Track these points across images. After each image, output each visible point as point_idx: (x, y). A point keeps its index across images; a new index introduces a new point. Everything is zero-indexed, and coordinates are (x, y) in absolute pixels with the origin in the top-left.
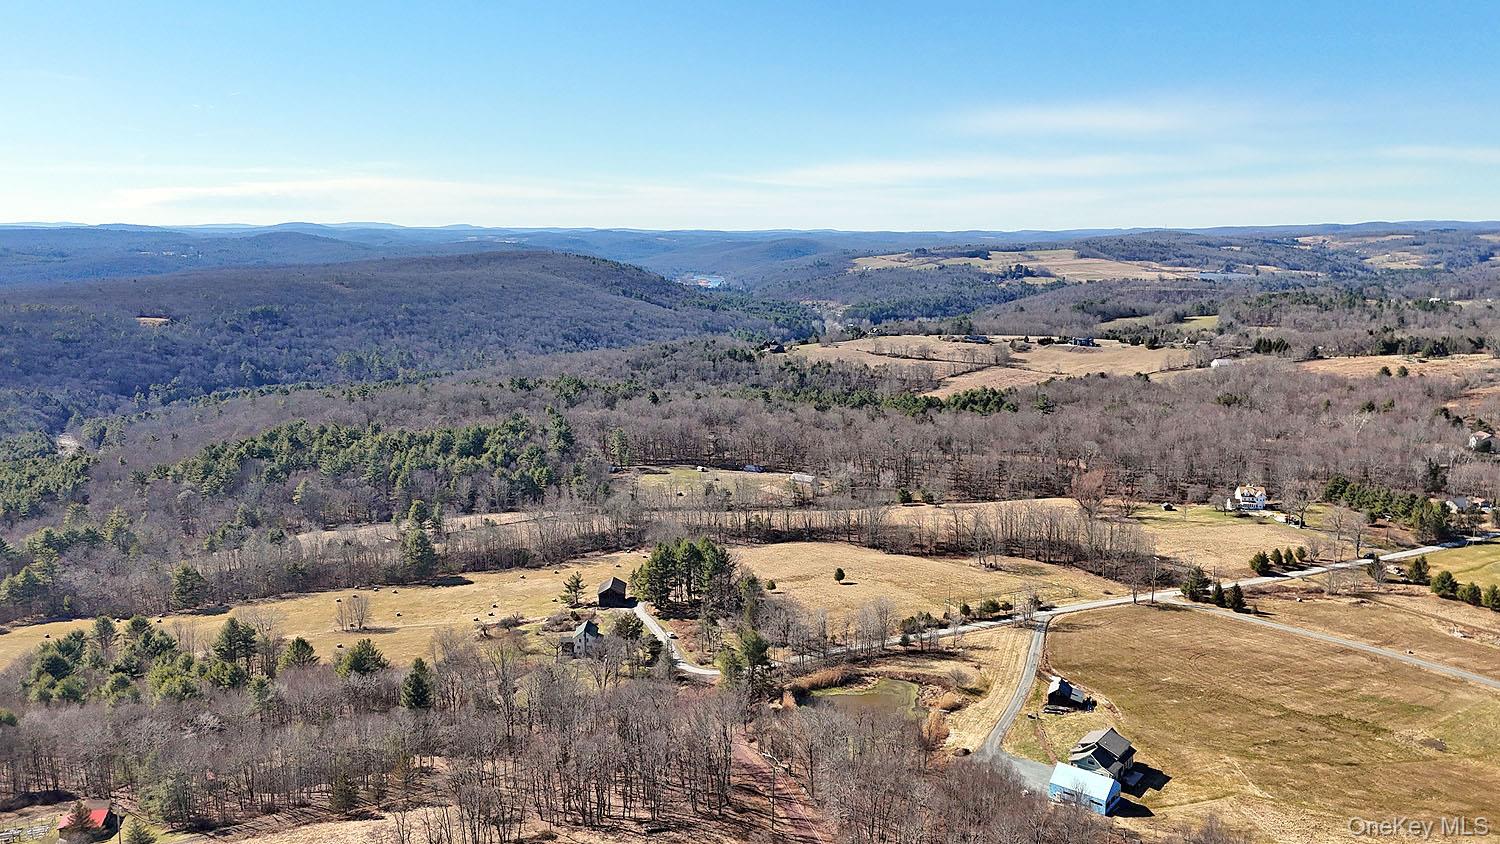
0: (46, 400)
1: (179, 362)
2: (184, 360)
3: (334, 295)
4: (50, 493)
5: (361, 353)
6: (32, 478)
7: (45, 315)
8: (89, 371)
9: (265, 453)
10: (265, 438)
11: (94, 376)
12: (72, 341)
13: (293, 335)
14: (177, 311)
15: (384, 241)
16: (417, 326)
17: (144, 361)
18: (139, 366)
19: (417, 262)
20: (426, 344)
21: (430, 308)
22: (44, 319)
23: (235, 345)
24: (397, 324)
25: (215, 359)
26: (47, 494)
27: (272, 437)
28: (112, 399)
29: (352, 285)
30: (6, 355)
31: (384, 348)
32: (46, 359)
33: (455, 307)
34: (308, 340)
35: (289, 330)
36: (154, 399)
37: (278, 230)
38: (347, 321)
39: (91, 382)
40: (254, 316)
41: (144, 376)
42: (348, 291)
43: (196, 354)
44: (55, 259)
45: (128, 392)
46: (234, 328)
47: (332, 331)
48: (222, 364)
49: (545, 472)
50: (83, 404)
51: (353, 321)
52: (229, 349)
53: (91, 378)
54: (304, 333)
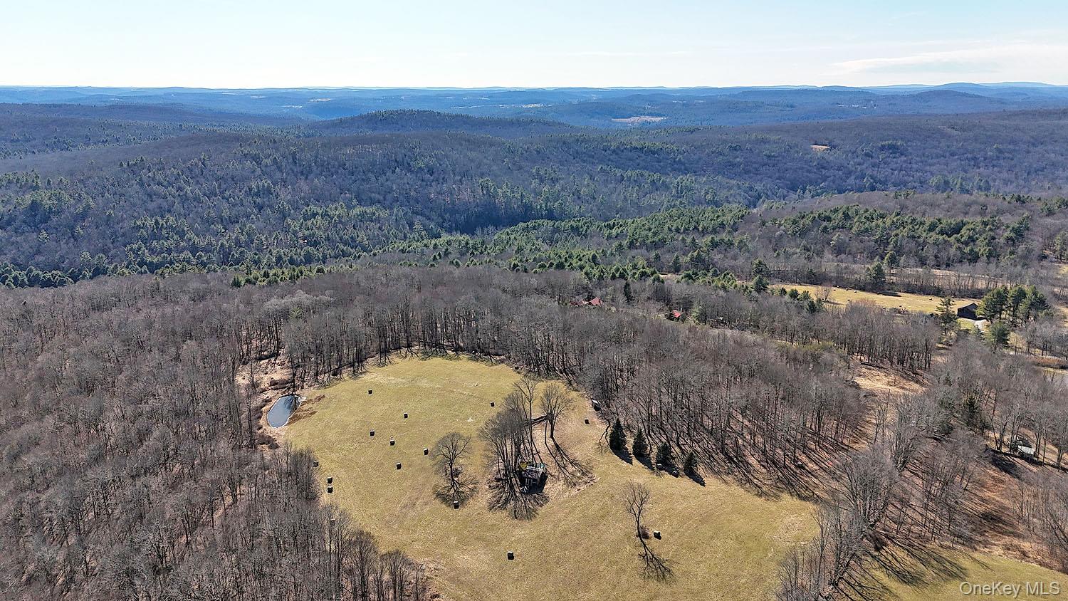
0: (751, 188)
1: (827, 174)
2: (830, 173)
3: (943, 135)
4: (723, 224)
5: (950, 178)
6: (718, 216)
7: (764, 141)
8: (777, 175)
9: (828, 219)
10: (831, 211)
11: (779, 178)
12: (773, 156)
13: (905, 161)
14: (837, 142)
15: (1024, 97)
16: (1001, 161)
17: (809, 171)
18: (805, 174)
19: (1024, 113)
20: (1005, 175)
21: (1017, 148)
22: (762, 143)
23: (864, 166)
24: (985, 159)
25: (850, 173)
26: (722, 225)
27: (836, 211)
28: (785, 193)
29: (962, 130)
30: (738, 162)
31: (969, 175)
32: (756, 166)
33: (1040, 149)
34: (914, 166)
35: (903, 158)
36: (807, 193)
37: (941, 89)
38: (948, 154)
39: (777, 181)
40: (882, 148)
41: (806, 180)
42: (955, 133)
43: (839, 170)
44: (788, 109)
45: (794, 189)
46: (867, 155)
47: (935, 161)
48: (853, 177)
49: (987, 250)
50: (769, 193)
51: (953, 154)
52: (859, 168)
53: (777, 179)
54: (913, 161)
